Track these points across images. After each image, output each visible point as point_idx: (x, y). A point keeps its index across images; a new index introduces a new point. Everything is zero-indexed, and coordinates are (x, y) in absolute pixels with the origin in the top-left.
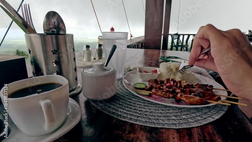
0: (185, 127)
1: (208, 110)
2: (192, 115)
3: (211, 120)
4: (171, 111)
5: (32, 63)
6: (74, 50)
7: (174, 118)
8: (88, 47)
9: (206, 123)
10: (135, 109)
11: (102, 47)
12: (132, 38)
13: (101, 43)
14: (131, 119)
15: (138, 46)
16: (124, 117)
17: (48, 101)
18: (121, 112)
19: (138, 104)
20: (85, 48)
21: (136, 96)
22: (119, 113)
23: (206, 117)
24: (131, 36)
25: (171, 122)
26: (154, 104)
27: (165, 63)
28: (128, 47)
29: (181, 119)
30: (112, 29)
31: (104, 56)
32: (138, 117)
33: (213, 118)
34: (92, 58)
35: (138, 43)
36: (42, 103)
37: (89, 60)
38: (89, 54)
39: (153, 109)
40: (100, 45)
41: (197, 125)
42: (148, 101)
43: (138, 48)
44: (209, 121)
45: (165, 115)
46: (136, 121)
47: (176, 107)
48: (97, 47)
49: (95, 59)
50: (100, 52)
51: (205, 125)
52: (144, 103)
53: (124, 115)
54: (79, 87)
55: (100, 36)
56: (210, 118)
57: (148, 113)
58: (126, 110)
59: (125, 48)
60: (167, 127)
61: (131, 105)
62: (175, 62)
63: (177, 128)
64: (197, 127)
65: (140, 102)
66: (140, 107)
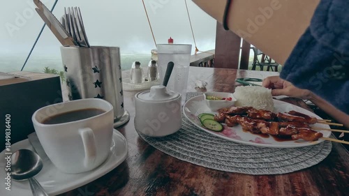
0: (267, 173)
1: (301, 153)
2: (278, 158)
3: (305, 166)
4: (248, 152)
5: (68, 83)
6: (120, 68)
7: (251, 160)
8: (138, 64)
9: (296, 169)
10: (199, 147)
11: (157, 65)
12: (198, 53)
13: (156, 59)
14: (193, 159)
15: (205, 63)
16: (184, 156)
17: (89, 130)
18: (179, 149)
19: (203, 141)
20: (133, 66)
21: (201, 130)
22: (178, 151)
23: (297, 161)
24: (197, 50)
25: (247, 166)
26: (225, 142)
27: (242, 86)
28: (192, 64)
29: (261, 163)
30: (171, 41)
31: (158, 76)
32: (202, 157)
33: (307, 164)
34: (143, 79)
35: (206, 59)
36: (82, 132)
37: (139, 81)
38: (139, 74)
39: (223, 147)
40: (154, 62)
41: (284, 172)
42: (217, 137)
43: (205, 66)
44: (302, 168)
45: (239, 156)
46: (200, 162)
47: (255, 147)
48: (150, 64)
49: (146, 80)
50: (154, 72)
51: (295, 172)
52: (212, 140)
53: (184, 154)
54: (126, 116)
55: (153, 50)
56: (303, 164)
57: (217, 153)
58: (186, 147)
59: (187, 65)
60: (242, 172)
61: (194, 142)
62: (256, 85)
63: (256, 173)
64: (283, 174)
65: (205, 138)
66: (205, 145)
